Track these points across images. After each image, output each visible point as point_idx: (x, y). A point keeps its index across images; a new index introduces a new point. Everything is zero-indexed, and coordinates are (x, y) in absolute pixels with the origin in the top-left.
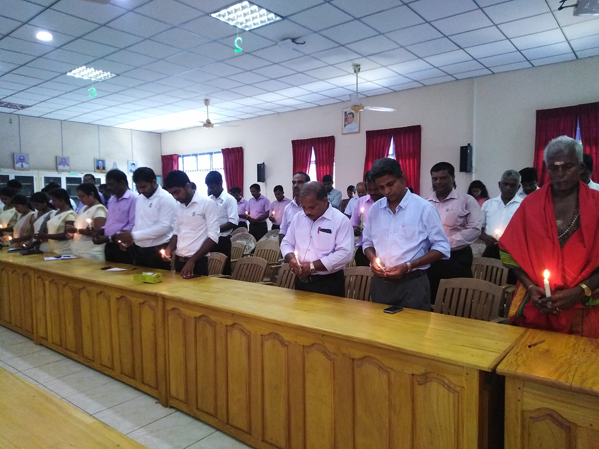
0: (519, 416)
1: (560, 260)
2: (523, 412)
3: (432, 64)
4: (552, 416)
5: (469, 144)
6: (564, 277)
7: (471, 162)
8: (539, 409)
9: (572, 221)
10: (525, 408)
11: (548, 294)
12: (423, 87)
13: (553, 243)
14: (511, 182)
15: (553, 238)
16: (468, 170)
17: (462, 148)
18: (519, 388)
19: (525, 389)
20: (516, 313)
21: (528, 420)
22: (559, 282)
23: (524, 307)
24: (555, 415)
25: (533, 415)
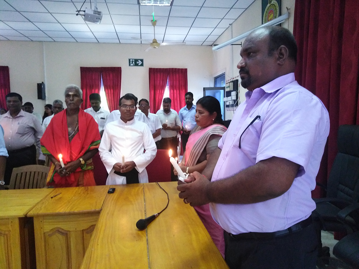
0: (43, 236)
1: (69, 148)
2: (44, 233)
3: (12, 27)
4: (59, 231)
5: (43, 82)
6: (71, 157)
7: (45, 93)
8: (52, 230)
9: (76, 128)
10: (45, 231)
11: (63, 166)
12: (8, 40)
13: (66, 139)
14: (58, 106)
15: (66, 137)
16: (43, 98)
17: (38, 84)
18: (41, 222)
19: (44, 221)
20: (50, 180)
21: (46, 237)
22: (68, 160)
23: (54, 176)
24: (60, 230)
25: (50, 233)
